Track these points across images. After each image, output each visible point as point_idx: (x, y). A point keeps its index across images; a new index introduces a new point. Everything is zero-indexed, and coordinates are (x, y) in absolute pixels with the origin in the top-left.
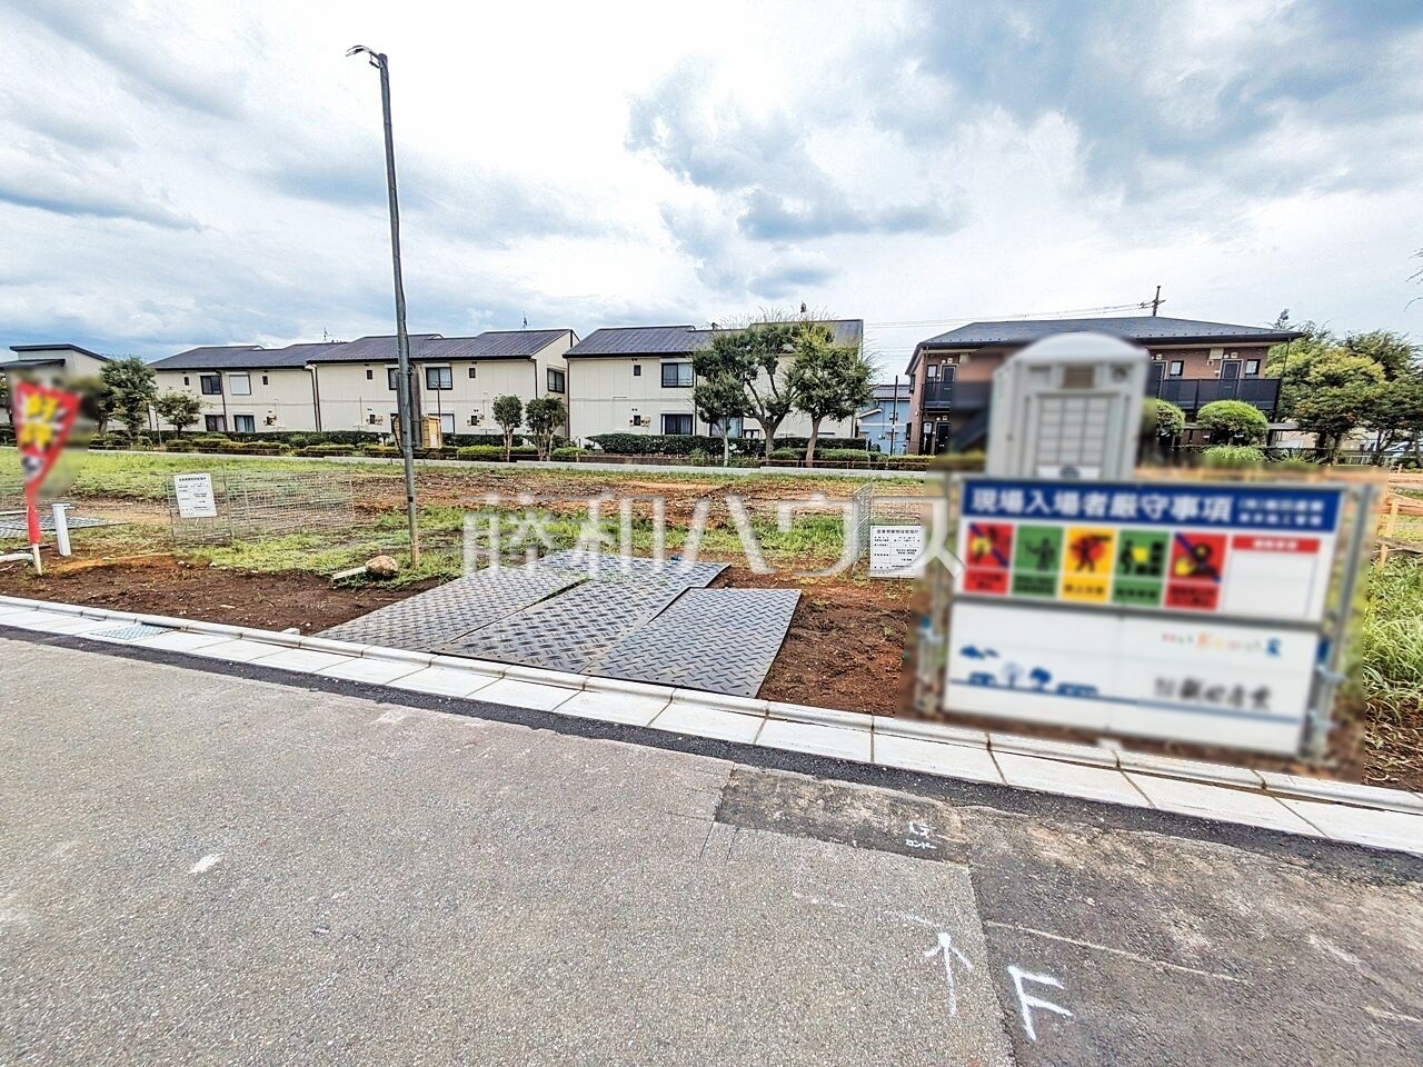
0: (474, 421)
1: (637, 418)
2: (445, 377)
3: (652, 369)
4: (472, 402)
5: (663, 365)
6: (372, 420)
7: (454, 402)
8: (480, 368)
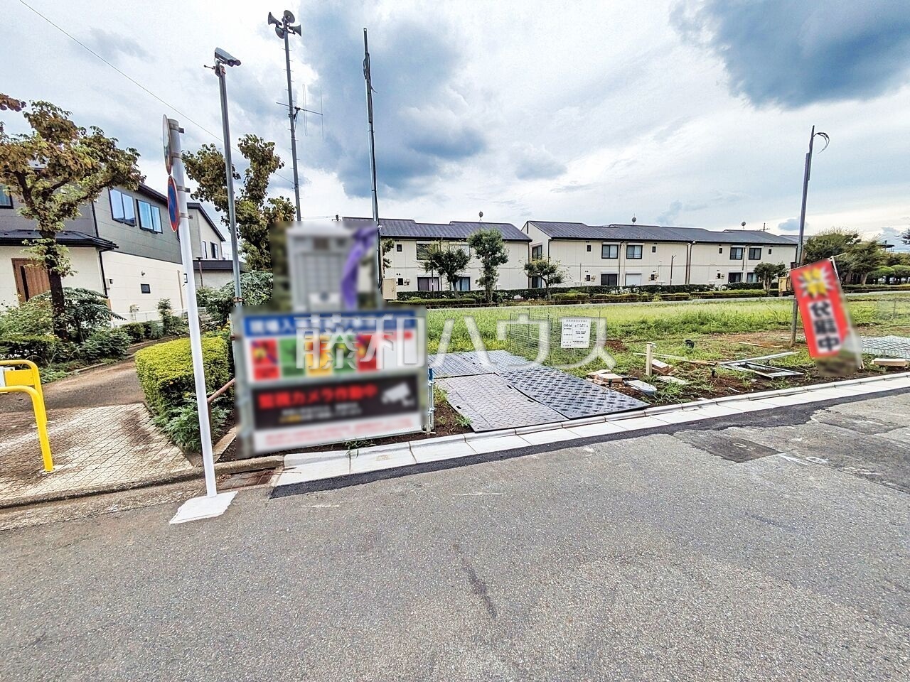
0: (653, 277)
1: (719, 275)
2: (637, 251)
3: (727, 249)
4: (654, 266)
5: (732, 248)
6: (588, 278)
7: (642, 266)
8: (658, 246)
